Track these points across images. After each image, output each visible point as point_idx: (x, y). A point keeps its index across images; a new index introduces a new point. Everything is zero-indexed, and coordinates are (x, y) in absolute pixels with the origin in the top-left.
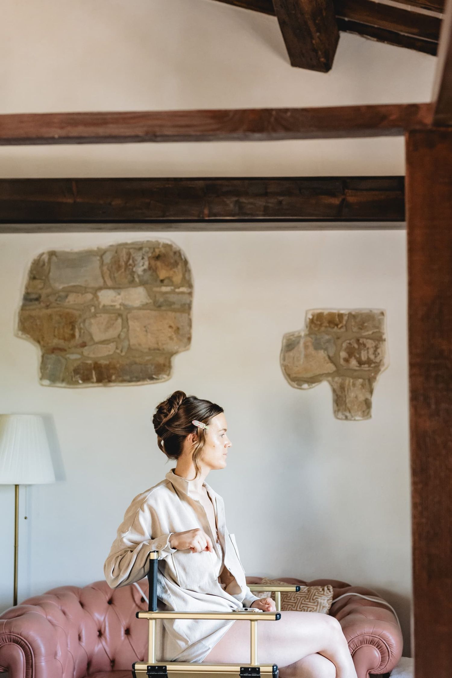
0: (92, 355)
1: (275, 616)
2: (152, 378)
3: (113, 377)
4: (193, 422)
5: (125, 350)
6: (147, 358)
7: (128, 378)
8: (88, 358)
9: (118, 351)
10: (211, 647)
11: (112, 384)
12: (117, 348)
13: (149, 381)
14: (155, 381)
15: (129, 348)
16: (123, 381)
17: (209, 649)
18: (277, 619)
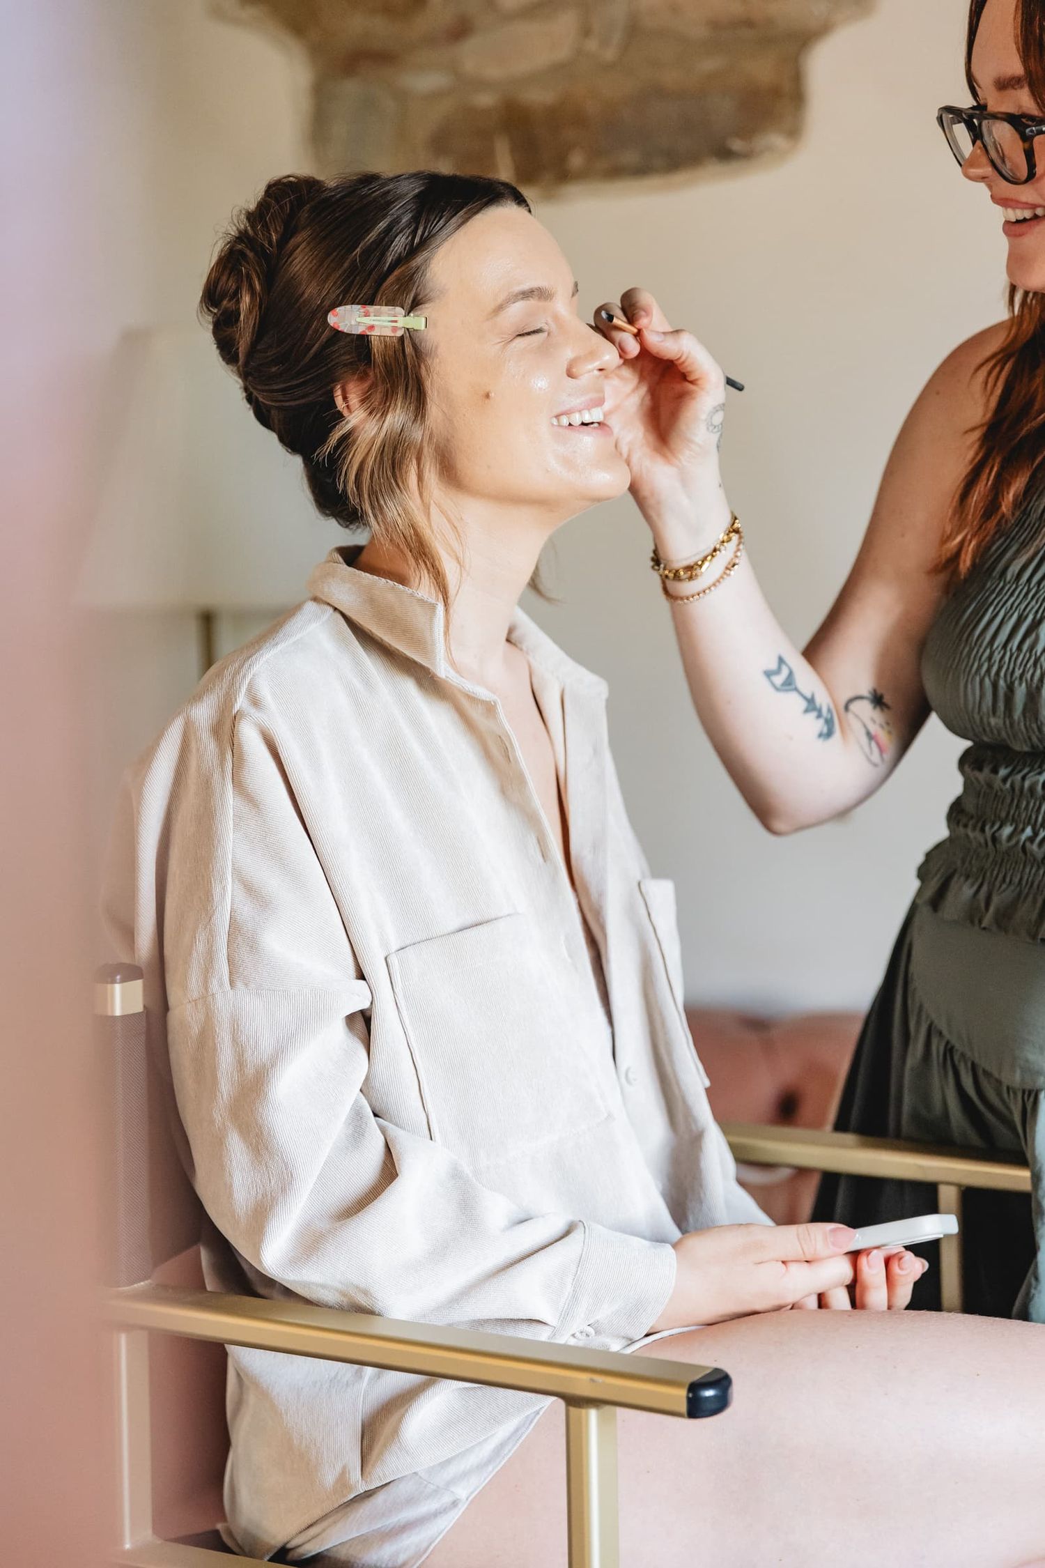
0: (493, 72)
1: (682, 1394)
2: (725, 154)
3: (576, 160)
4: (332, 319)
5: (617, 37)
6: (709, 64)
7: (630, 157)
8: (481, 84)
9: (592, 45)
10: (463, 1492)
11: (572, 189)
12: (586, 32)
13: (713, 168)
14: (735, 165)
15: (634, 30)
16: (616, 173)
17: (455, 1504)
18: (695, 1409)
